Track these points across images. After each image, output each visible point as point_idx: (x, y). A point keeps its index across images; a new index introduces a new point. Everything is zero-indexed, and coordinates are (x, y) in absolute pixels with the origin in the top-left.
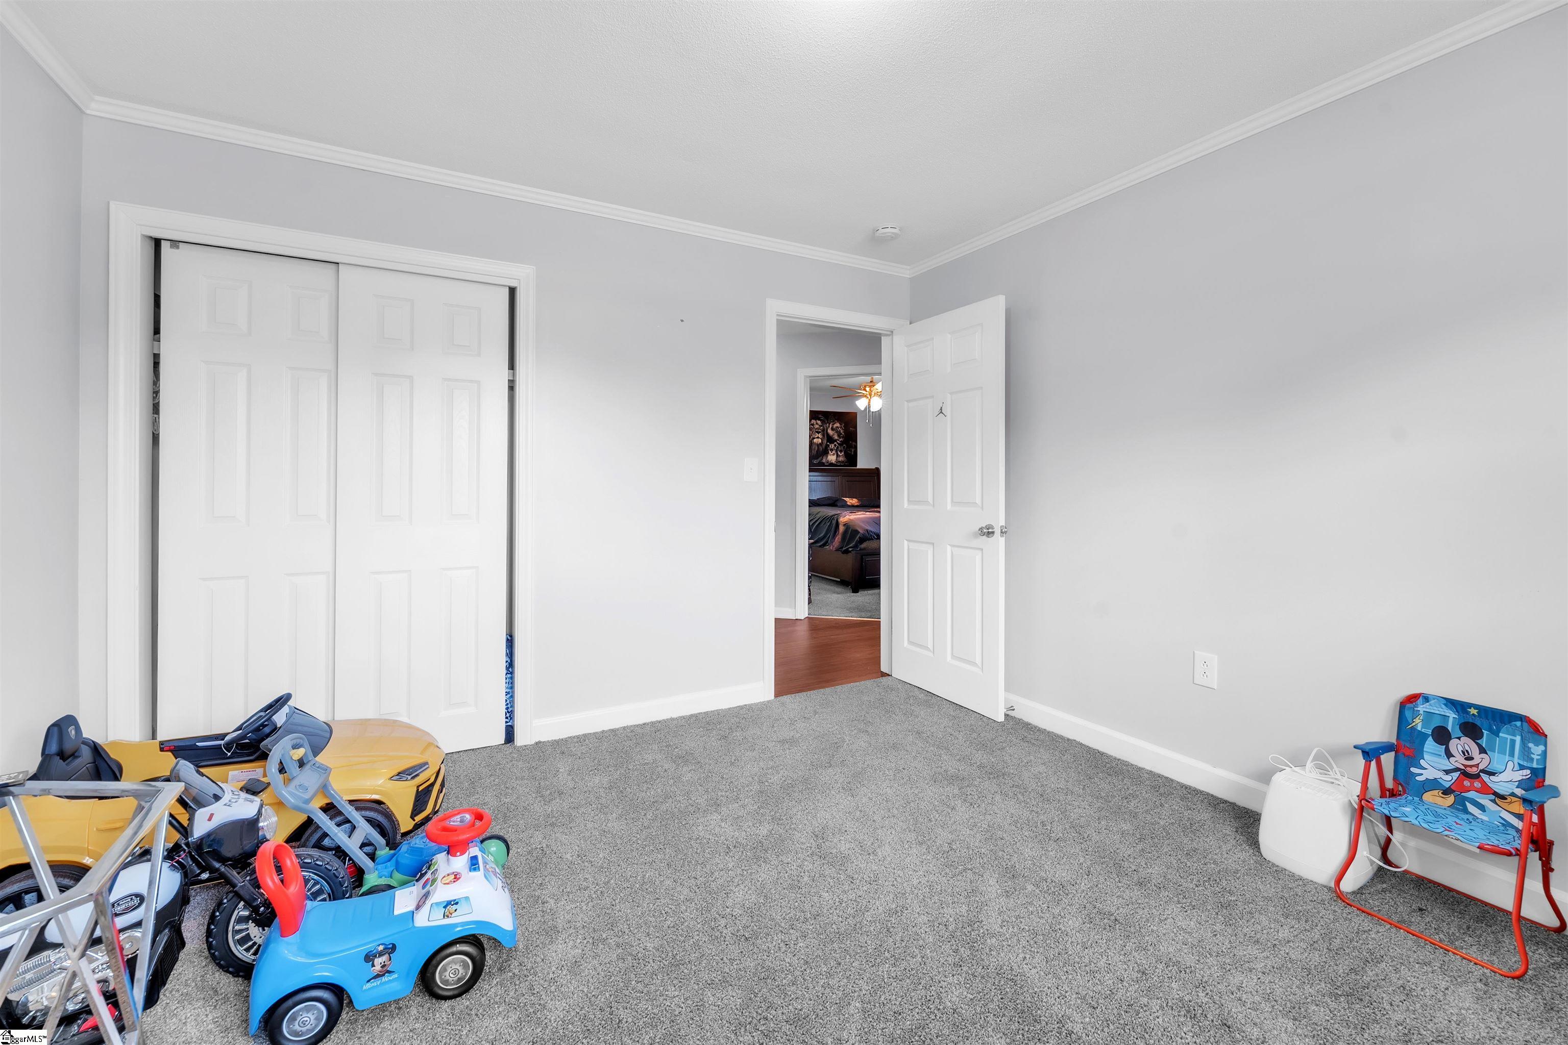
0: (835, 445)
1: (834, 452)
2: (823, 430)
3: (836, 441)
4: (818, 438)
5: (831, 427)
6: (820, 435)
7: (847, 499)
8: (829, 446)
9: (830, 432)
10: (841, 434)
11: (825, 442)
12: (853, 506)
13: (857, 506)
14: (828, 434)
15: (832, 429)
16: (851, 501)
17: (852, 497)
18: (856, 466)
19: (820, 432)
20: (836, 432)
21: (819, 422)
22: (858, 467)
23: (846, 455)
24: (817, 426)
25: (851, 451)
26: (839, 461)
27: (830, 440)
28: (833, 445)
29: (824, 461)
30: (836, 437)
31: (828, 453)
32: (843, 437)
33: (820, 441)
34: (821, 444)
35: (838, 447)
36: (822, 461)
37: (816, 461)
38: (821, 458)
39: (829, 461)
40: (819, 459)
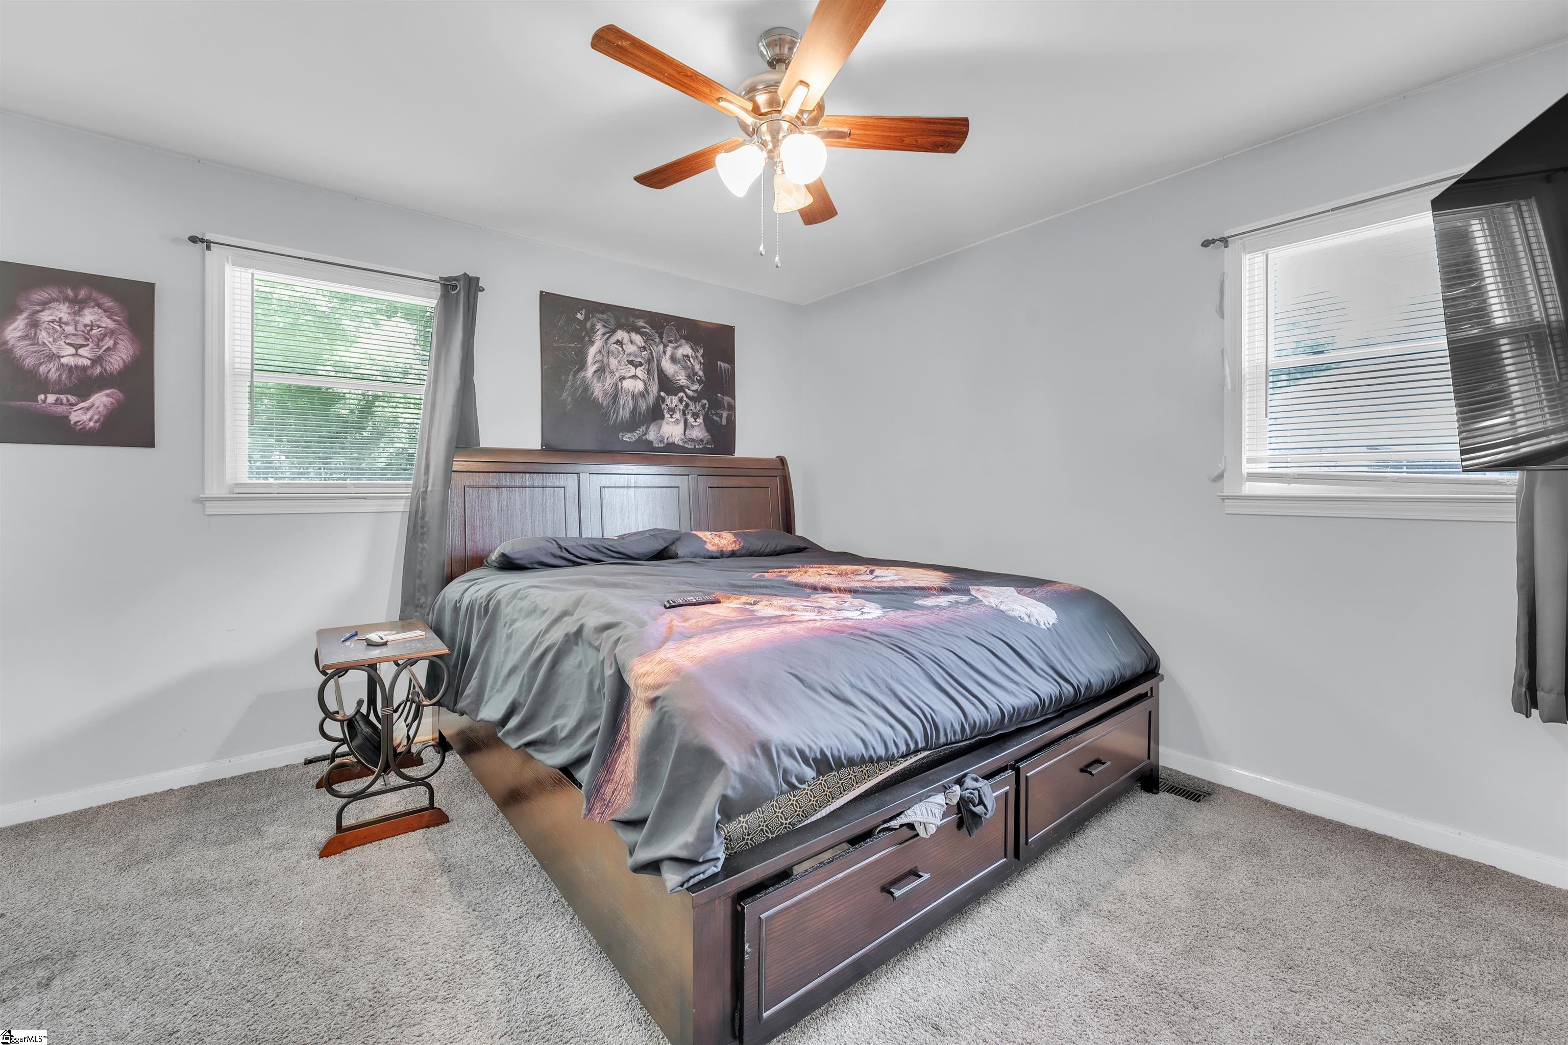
0: (681, 400)
1: (677, 415)
2: (649, 361)
3: (682, 389)
4: (635, 377)
5: (669, 353)
6: (640, 372)
7: (705, 535)
8: (664, 400)
9: (669, 367)
10: (696, 374)
11: (654, 388)
12: (721, 555)
13: (733, 554)
14: (661, 372)
15: (673, 359)
16: (716, 540)
17: (717, 528)
18: (732, 452)
19: (641, 364)
20: (685, 368)
21: (637, 338)
22: (738, 454)
23: (709, 424)
24: (630, 348)
25: (721, 417)
26: (693, 440)
27: (667, 385)
28: (675, 400)
29: (651, 436)
30: (682, 379)
31: (663, 418)
32: (700, 382)
33: (640, 386)
34: (643, 395)
35: (687, 405)
36: (647, 436)
37: (629, 435)
38: (644, 428)
39: (663, 438)
40: (638, 432)
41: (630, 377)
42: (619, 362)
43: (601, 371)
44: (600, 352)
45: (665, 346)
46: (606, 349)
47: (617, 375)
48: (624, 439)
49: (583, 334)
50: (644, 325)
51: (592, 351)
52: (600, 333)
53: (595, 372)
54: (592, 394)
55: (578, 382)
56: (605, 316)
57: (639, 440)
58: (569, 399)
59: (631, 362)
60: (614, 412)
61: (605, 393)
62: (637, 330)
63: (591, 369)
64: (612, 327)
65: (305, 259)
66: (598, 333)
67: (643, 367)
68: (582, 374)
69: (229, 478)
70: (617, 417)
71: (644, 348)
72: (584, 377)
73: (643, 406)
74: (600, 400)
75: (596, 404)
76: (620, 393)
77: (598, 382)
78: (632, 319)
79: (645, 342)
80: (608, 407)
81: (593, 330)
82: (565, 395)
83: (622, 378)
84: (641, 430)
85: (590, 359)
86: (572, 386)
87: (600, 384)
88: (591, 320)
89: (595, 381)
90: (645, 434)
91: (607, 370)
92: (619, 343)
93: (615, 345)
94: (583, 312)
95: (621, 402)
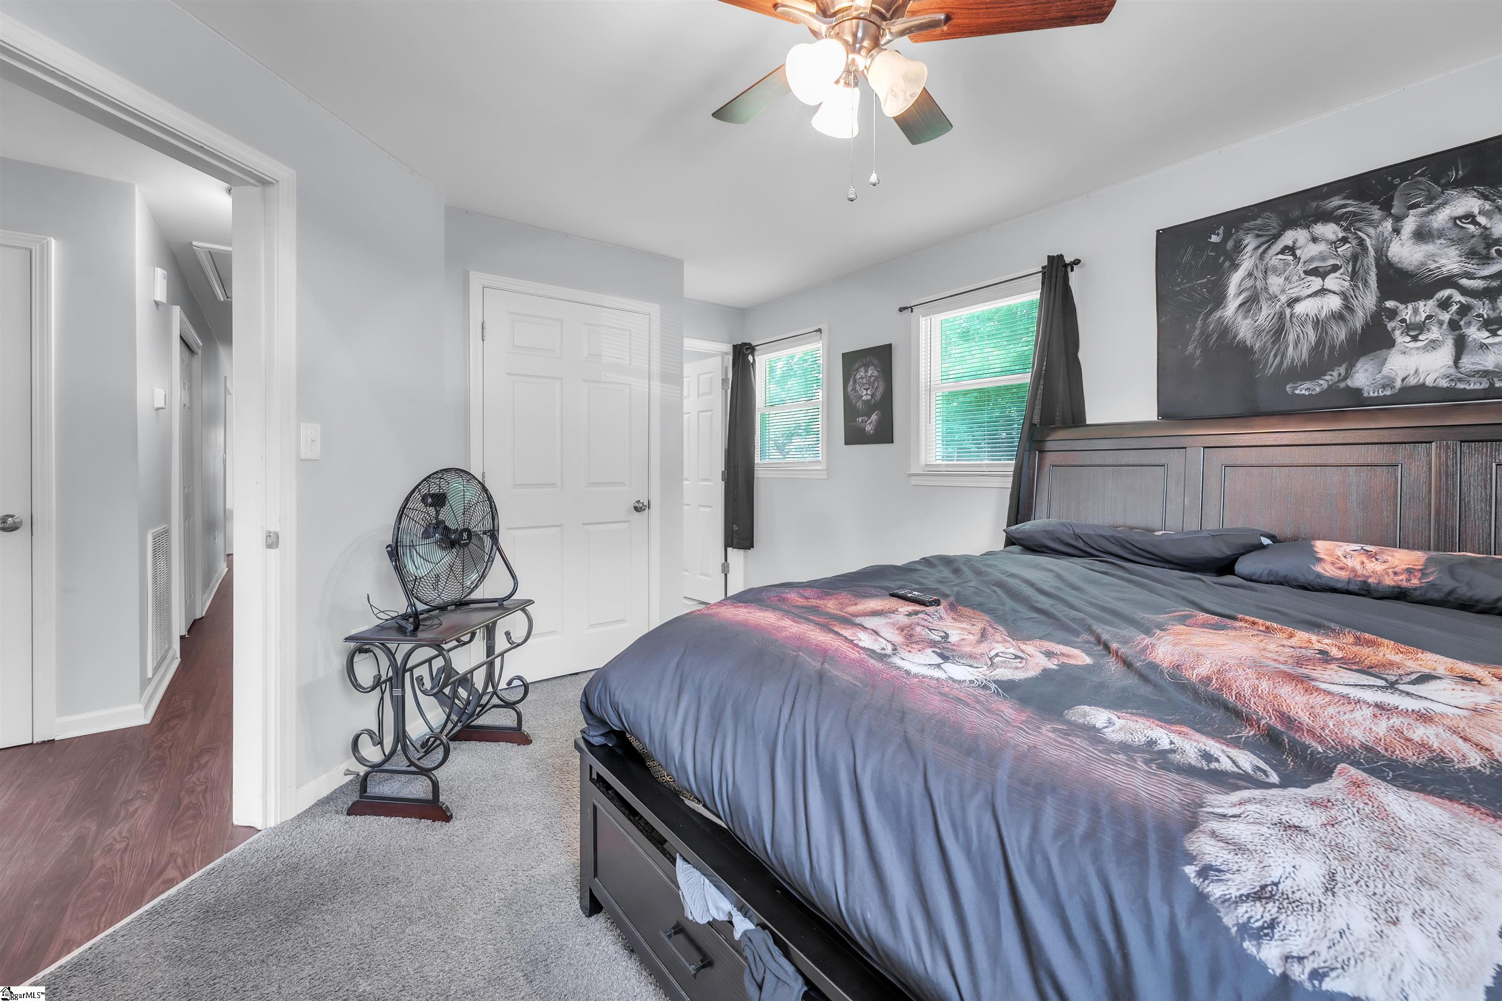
0: (1445, 303)
1: (1435, 333)
2: (1357, 256)
3: (1447, 282)
4: (1321, 291)
5: (1408, 228)
6: (1334, 280)
8: (1393, 313)
9: (1407, 253)
11: (1368, 299)
14: (1387, 267)
15: (1422, 235)
19: (1335, 268)
20: (1459, 240)
21: (1328, 230)
24: (1312, 251)
26: (1484, 374)
27: (1404, 286)
28: (1428, 305)
29: (1361, 379)
30: (1450, 265)
33: (1334, 304)
34: (1342, 315)
35: (1463, 309)
36: (1349, 382)
37: (1307, 385)
38: (1342, 370)
39: (1393, 380)
40: (1328, 377)
41: (1309, 296)
42: (1286, 279)
43: (1251, 303)
44: (1250, 275)
45: (1398, 219)
46: (1261, 267)
47: (1283, 299)
48: (1297, 392)
49: (1222, 259)
50: (1342, 202)
51: (1236, 278)
52: (1249, 248)
53: (1240, 306)
54: (1235, 337)
55: (1211, 327)
56: (1259, 221)
57: (1332, 389)
58: (1198, 352)
59: (1314, 272)
60: (1275, 356)
61: (1258, 332)
62: (1326, 217)
63: (1232, 304)
64: (1274, 231)
65: (950, 296)
66: (1245, 251)
67: (1341, 271)
68: (1218, 314)
69: (923, 461)
70: (1282, 362)
71: (1344, 240)
72: (1220, 317)
73: (1340, 333)
74: (1248, 343)
75: (1244, 350)
76: (1288, 324)
77: (1245, 317)
78: (1314, 204)
79: (1346, 229)
80: (1263, 349)
81: (1239, 248)
82: (1190, 348)
83: (1293, 302)
84: (1335, 374)
85: (1232, 290)
86: (1202, 333)
87: (1249, 321)
88: (1234, 237)
89: (1239, 318)
90: (1345, 378)
91: (1263, 297)
92: (1290, 250)
93: (1280, 256)
94: (1221, 231)
95: (1291, 338)
